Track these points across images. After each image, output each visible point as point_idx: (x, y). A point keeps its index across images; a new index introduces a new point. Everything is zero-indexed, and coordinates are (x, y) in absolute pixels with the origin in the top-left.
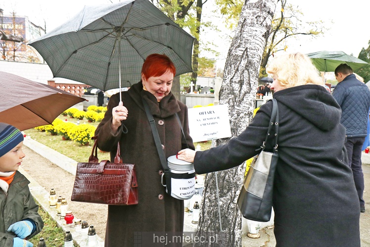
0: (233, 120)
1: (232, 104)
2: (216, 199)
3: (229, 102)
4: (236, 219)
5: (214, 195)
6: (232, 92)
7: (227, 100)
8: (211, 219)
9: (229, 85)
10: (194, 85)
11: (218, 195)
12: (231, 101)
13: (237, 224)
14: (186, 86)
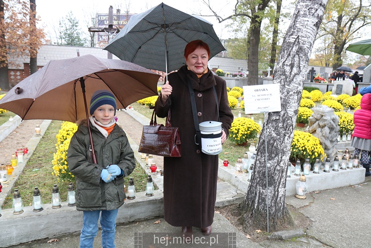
0: (283, 97)
1: (283, 83)
2: (265, 161)
3: (280, 82)
4: (281, 179)
5: (263, 158)
6: (284, 73)
7: (279, 80)
8: (260, 177)
9: (282, 67)
10: (271, 70)
11: (266, 158)
12: (282, 81)
13: (281, 183)
14: (265, 70)
